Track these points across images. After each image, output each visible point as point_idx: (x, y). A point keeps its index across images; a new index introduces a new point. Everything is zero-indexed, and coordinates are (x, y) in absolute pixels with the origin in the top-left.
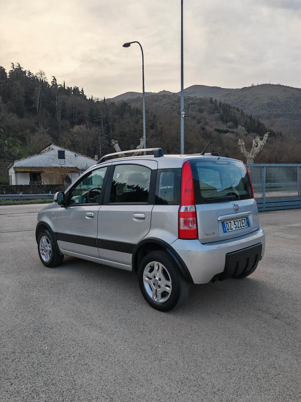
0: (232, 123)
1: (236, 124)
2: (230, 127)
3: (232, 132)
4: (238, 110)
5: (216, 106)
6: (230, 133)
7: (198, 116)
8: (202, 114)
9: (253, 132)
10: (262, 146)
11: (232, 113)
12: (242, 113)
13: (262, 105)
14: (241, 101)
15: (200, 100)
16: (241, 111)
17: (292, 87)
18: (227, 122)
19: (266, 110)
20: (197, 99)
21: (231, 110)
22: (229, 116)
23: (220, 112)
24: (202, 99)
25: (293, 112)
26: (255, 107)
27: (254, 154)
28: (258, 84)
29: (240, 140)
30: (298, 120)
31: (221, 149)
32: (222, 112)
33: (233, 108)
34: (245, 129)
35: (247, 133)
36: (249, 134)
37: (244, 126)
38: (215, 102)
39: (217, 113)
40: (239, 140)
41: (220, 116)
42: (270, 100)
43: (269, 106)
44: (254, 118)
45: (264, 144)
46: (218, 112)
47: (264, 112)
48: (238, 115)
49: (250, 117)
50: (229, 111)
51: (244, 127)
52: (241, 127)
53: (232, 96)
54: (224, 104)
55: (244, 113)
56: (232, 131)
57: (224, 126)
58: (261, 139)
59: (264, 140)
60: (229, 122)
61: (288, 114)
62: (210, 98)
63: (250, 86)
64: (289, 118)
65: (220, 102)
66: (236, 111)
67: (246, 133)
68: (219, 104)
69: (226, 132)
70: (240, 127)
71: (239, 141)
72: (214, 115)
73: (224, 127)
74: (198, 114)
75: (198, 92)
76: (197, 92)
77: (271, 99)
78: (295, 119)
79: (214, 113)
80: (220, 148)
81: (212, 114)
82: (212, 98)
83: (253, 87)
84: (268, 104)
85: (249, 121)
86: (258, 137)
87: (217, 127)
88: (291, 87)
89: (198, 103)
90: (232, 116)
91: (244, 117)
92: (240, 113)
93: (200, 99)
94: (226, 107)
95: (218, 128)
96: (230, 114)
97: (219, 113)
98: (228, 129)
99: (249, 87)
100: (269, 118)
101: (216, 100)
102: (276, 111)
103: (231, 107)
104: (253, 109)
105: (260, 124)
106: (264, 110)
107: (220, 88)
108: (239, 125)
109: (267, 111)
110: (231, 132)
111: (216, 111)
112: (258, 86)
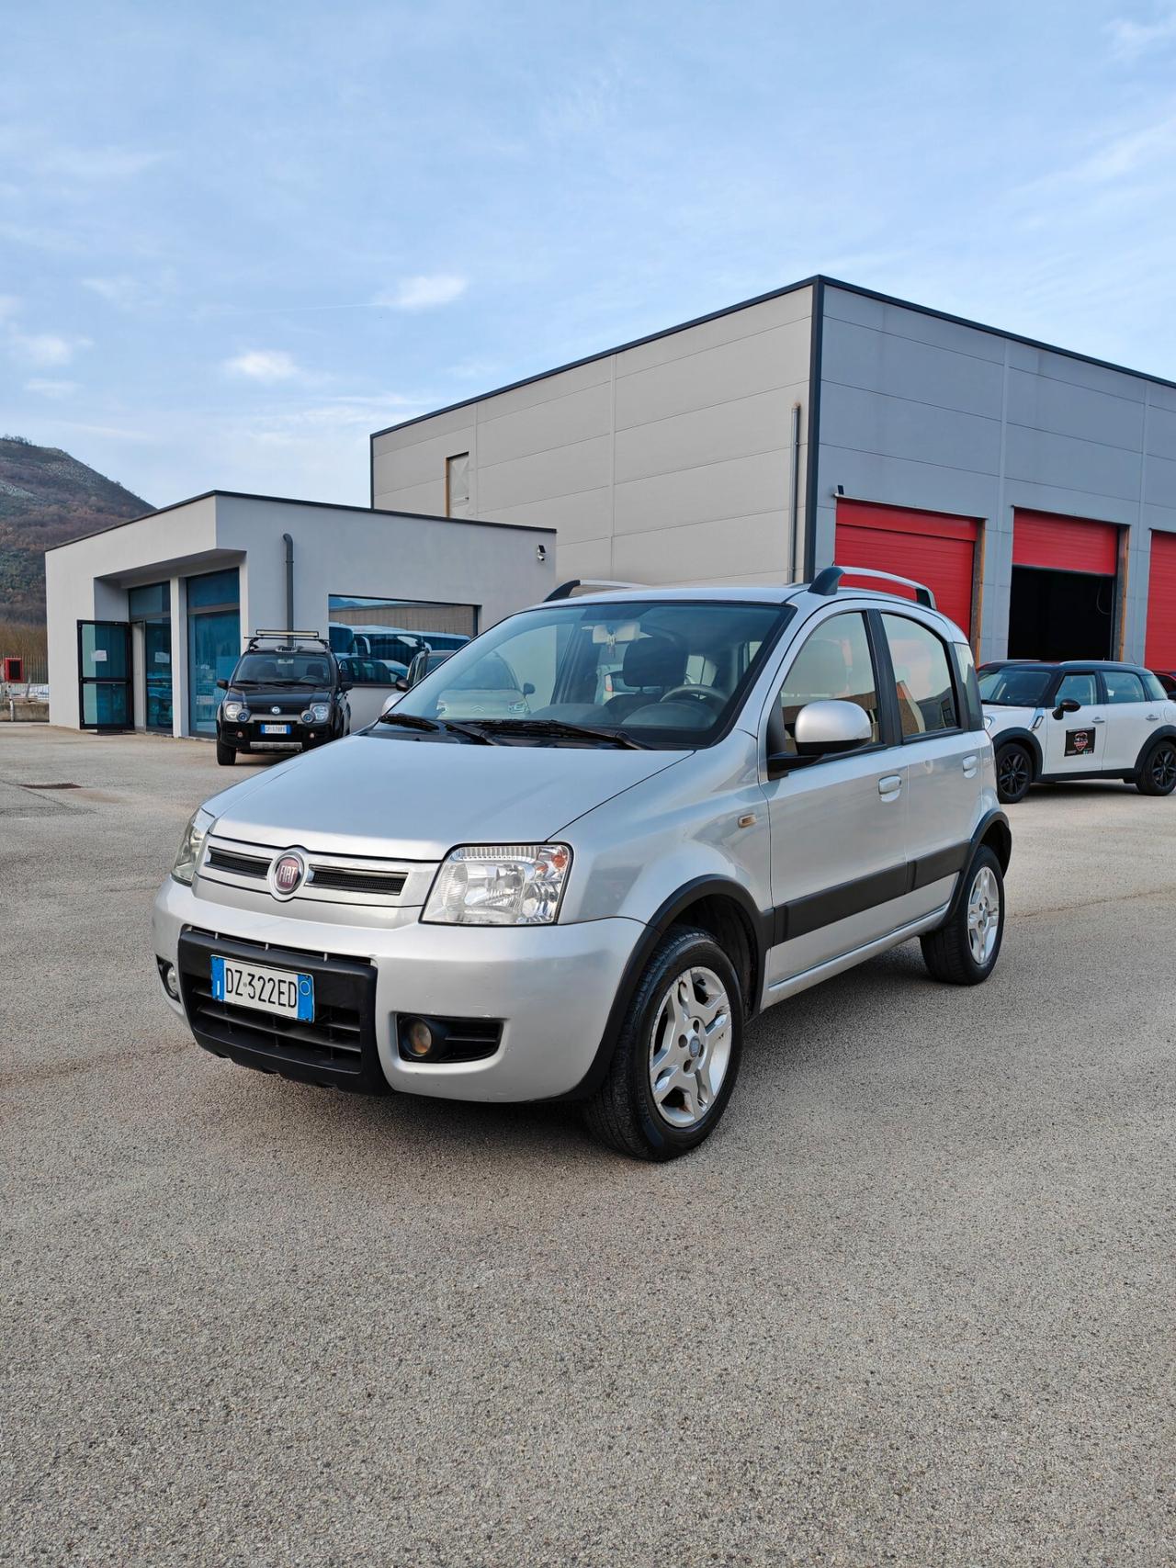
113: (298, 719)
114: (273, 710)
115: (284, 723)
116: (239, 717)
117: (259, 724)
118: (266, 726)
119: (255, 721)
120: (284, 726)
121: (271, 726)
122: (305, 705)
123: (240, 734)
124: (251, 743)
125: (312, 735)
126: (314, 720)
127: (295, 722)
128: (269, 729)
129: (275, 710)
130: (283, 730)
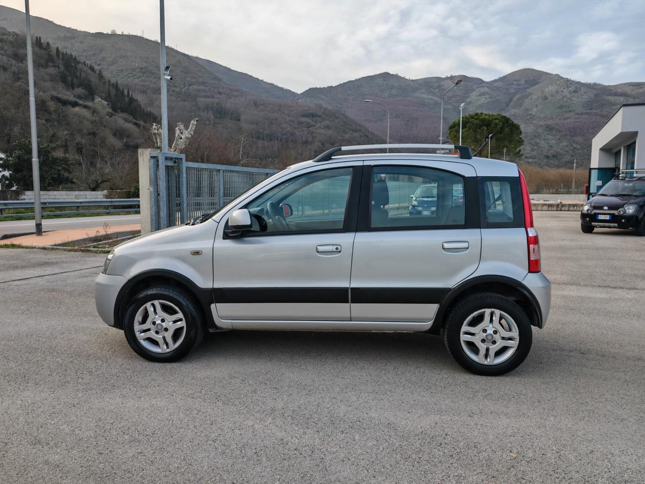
0: (83, 91)
1: (91, 93)
2: (80, 97)
3: (86, 107)
4: (92, 69)
5: (49, 55)
6: (81, 107)
7: (14, 67)
8: (21, 64)
9: (121, 112)
10: (188, 139)
11: (82, 74)
12: (101, 76)
13: (132, 70)
14: (94, 55)
15: (15, 37)
16: (98, 72)
17: (177, 51)
18: (73, 88)
19: (138, 78)
20: (9, 34)
21: (80, 66)
22: (76, 77)
23: (59, 67)
24: (19, 35)
25: (181, 89)
26: (120, 70)
27: (177, 150)
28: (122, 33)
29: (156, 126)
30: (188, 102)
31: (67, 134)
32: (62, 68)
33: (82, 64)
34: (108, 105)
35: (112, 112)
36: (116, 114)
37: (105, 99)
38: (48, 48)
39: (53, 68)
40: (153, 125)
41: (59, 74)
42: (144, 64)
43: (144, 73)
44: (121, 90)
45: (190, 136)
46: (54, 66)
47: (136, 81)
48: (94, 79)
49: (116, 86)
50: (76, 69)
51: (107, 102)
52: (100, 100)
53: (76, 42)
54: (65, 53)
55: (103, 76)
56: (86, 104)
57: (69, 93)
58: (187, 127)
59: (191, 130)
60: (78, 87)
61: (174, 91)
62: (37, 37)
63: (110, 33)
64: (175, 98)
65: (58, 49)
66: (89, 71)
67: (110, 110)
68: (55, 51)
69: (75, 104)
70: (98, 100)
71: (154, 127)
72: (47, 70)
73: (69, 96)
74: (14, 62)
75: (6, 19)
76: (4, 20)
77: (146, 62)
78: (185, 101)
79: (47, 66)
80: (65, 132)
81: (42, 66)
82: (40, 38)
83: (113, 35)
84: (141, 69)
85: (113, 92)
86: (181, 123)
87: (54, 93)
88: (176, 49)
89: (11, 42)
90: (83, 78)
91: (104, 83)
92: (97, 75)
93: (14, 34)
94: (70, 59)
95: (58, 96)
96: (78, 74)
97: (57, 68)
98: (76, 100)
99: (108, 34)
100: (144, 92)
101: (48, 44)
102: (155, 83)
103: (79, 62)
104: (117, 73)
105: (132, 100)
106: (136, 77)
107: (52, 22)
108: (96, 97)
109: (140, 79)
110: (83, 107)
111: (50, 64)
112: (123, 35)
113: (616, 212)
114: (604, 208)
115: (608, 214)
116: (588, 210)
117: (596, 214)
118: (599, 215)
119: (595, 213)
120: (608, 216)
121: (602, 216)
122: (622, 206)
123: (588, 219)
124: (592, 223)
125: (623, 221)
126: (625, 212)
127: (614, 214)
128: (601, 217)
129: (605, 208)
130: (607, 217)
